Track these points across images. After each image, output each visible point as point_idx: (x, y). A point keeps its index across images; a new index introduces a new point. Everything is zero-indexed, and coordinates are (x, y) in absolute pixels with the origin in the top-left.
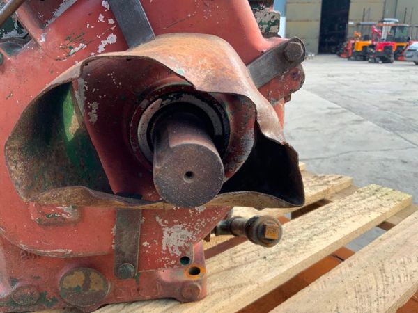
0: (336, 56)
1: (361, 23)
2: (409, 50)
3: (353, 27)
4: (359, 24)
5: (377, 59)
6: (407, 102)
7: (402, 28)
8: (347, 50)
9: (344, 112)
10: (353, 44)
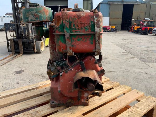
0: (127, 31)
1: (137, 20)
2: (154, 30)
3: (134, 21)
4: (136, 20)
5: (142, 33)
6: (151, 51)
7: (151, 22)
8: (131, 29)
9: (128, 54)
10: (134, 27)
